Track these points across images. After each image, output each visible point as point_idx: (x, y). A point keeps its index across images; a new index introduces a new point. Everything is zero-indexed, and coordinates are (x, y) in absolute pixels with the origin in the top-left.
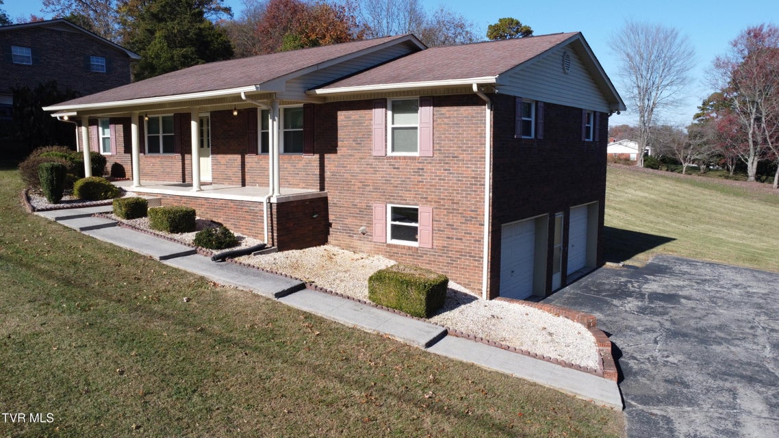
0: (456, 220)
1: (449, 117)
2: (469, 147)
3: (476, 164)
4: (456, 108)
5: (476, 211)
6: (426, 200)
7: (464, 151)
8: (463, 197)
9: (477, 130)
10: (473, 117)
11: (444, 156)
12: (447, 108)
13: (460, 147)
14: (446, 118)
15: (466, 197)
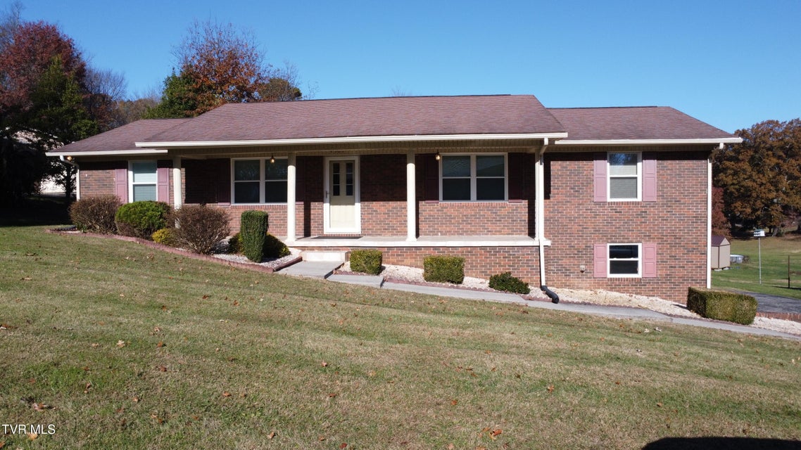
0: (679, 252)
1: (672, 169)
2: (690, 193)
3: (697, 206)
4: (677, 162)
5: (698, 244)
6: (649, 237)
7: (687, 196)
8: (685, 233)
9: (697, 180)
10: (693, 169)
11: (667, 200)
12: (669, 162)
13: (682, 193)
14: (669, 169)
15: (688, 233)
